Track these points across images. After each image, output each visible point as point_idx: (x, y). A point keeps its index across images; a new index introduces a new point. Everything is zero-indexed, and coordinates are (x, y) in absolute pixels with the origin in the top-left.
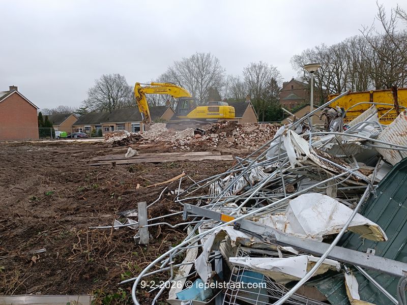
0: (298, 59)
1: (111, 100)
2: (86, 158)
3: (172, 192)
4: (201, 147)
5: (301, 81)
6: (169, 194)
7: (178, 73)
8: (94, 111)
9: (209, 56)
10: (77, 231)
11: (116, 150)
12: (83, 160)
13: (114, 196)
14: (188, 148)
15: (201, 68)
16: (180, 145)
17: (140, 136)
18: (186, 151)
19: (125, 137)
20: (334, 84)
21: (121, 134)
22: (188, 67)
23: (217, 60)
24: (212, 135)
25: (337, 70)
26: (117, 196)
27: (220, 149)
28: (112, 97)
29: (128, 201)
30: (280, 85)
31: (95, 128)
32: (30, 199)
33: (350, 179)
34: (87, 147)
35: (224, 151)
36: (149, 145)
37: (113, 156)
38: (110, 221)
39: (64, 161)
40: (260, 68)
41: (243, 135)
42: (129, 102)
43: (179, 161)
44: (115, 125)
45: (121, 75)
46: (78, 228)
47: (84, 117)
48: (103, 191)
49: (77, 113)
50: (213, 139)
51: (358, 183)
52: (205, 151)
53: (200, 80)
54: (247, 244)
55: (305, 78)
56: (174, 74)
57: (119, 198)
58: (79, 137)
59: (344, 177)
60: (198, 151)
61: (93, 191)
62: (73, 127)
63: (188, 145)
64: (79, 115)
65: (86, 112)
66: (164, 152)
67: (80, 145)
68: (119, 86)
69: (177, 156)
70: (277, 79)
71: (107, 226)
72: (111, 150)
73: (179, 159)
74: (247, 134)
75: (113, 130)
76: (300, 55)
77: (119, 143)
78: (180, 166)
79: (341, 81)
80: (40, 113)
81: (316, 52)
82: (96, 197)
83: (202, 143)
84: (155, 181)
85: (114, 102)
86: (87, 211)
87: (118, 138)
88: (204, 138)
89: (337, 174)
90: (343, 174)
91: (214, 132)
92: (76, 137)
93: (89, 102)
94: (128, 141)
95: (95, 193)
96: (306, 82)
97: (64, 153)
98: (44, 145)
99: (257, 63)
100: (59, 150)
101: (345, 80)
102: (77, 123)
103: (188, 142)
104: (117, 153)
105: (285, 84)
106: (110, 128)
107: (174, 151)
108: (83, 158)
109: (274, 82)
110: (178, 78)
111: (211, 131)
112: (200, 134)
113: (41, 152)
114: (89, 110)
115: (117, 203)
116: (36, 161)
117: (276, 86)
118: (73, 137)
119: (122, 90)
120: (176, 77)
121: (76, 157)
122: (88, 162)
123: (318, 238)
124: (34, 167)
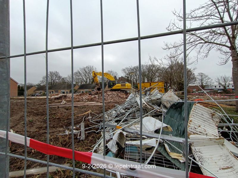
0: (124, 70)
1: (52, 81)
2: (43, 105)
3: (87, 118)
4: (92, 100)
5: (125, 77)
6: (86, 119)
7: (81, 72)
8: (44, 85)
9: (93, 67)
10: (51, 137)
11: (56, 101)
12: (42, 106)
13: (63, 120)
14: (87, 101)
15: (90, 70)
16: (83, 99)
17: (66, 96)
18: (86, 102)
19: (59, 96)
20: (135, 79)
21: (58, 95)
22: (85, 70)
23: (96, 68)
24: (96, 96)
25: (136, 74)
26: (64, 121)
27: (99, 101)
28: (53, 80)
29: (69, 122)
30: (118, 78)
31: (44, 92)
32: (22, 124)
33: (157, 111)
34: (43, 100)
35: (101, 101)
36: (70, 99)
37: (56, 104)
38: (64, 131)
39: (33, 106)
40: (111, 72)
41: (107, 96)
42: (60, 82)
43: (85, 106)
44: (54, 91)
45: (57, 71)
46: (51, 135)
47: (40, 88)
48: (58, 119)
49: (36, 86)
50: (96, 97)
51: (158, 113)
52: (94, 101)
53: (89, 75)
54: (129, 136)
55: (126, 76)
56: (79, 72)
57: (65, 121)
58: (37, 96)
59: (155, 111)
60: (91, 101)
61: (53, 119)
62: (34, 91)
63: (87, 99)
64: (37, 87)
65: (40, 85)
66: (77, 102)
67: (39, 99)
68: (56, 76)
69: (83, 104)
70: (117, 76)
71: (63, 133)
72: (54, 101)
73: (84, 105)
74: (109, 95)
75: (53, 93)
76: (124, 69)
77: (57, 99)
78: (86, 108)
79: (137, 78)
80: (19, 86)
81: (129, 68)
82: (55, 121)
83: (92, 98)
84: (78, 114)
85: (54, 82)
86: (51, 128)
87: (56, 96)
88: (93, 96)
89: (153, 110)
90: (155, 110)
91: (96, 94)
92: (36, 95)
93: (42, 81)
94: (61, 98)
95: (54, 120)
96: (126, 78)
97: (32, 103)
98: (21, 99)
99: (110, 70)
100: (29, 101)
101: (138, 77)
102: (36, 90)
103: (86, 98)
104: (57, 103)
105: (119, 78)
106: (52, 92)
107: (81, 102)
108: (42, 105)
109: (115, 77)
110: (81, 74)
111: (95, 94)
112: (91, 95)
113: (20, 102)
114: (42, 85)
115: (64, 123)
116: (19, 106)
117: (116, 78)
118: (34, 96)
119: (57, 77)
120: (80, 74)
121: (38, 104)
122: (45, 107)
123: (153, 132)
124: (19, 109)
